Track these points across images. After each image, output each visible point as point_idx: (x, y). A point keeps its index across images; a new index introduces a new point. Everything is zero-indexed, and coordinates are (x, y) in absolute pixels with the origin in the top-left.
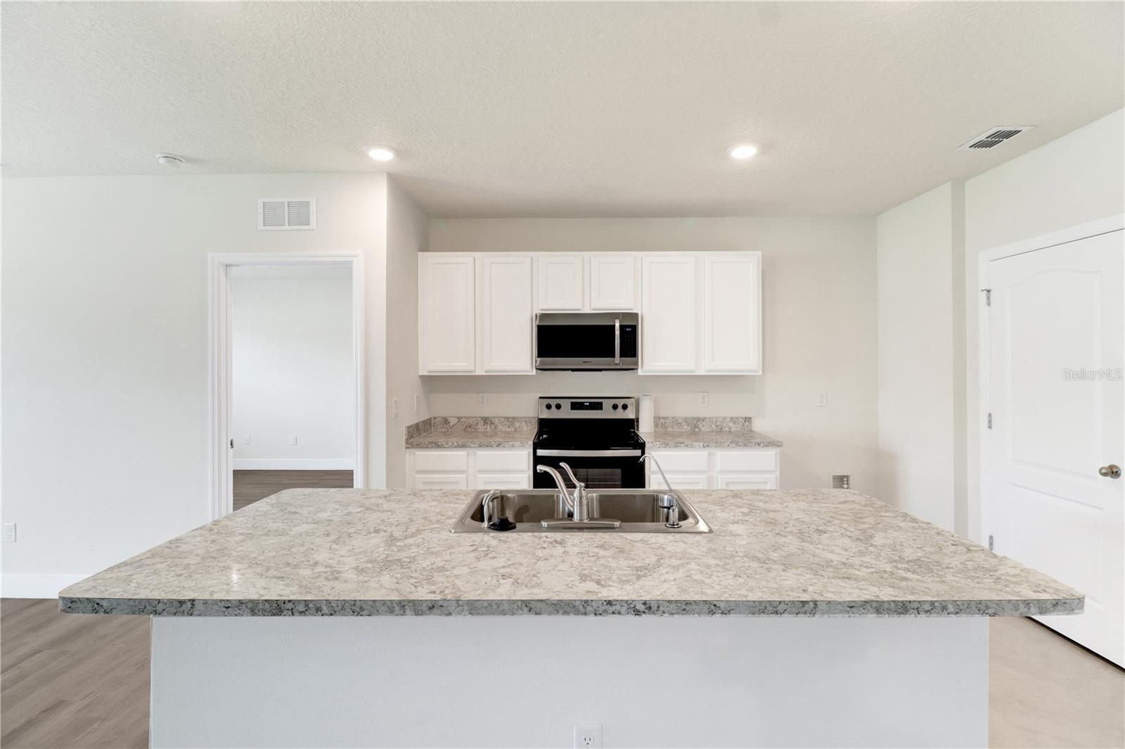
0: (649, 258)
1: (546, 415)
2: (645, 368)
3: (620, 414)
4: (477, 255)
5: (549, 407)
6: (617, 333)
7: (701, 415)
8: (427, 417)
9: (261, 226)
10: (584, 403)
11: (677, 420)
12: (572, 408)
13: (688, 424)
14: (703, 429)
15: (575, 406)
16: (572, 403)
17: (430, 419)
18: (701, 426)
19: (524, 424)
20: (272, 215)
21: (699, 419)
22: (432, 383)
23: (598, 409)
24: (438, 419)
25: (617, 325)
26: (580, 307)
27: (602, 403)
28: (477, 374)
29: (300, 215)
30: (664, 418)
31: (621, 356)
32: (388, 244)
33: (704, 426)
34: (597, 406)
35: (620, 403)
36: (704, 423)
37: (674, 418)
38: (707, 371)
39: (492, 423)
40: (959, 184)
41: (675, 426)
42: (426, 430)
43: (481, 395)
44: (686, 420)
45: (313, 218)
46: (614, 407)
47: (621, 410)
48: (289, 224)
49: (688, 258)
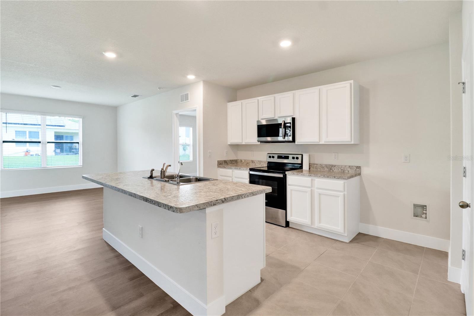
1: (269, 160)
2: (298, 140)
3: (295, 161)
4: (243, 101)
5: (270, 157)
7: (334, 164)
8: (234, 159)
9: (181, 102)
10: (282, 156)
11: (322, 166)
12: (278, 158)
13: (327, 168)
14: (334, 171)
15: (279, 157)
16: (278, 156)
17: (237, 160)
18: (333, 169)
21: (332, 166)
23: (287, 159)
24: (239, 160)
25: (283, 123)
26: (273, 117)
27: (289, 156)
28: (243, 144)
30: (316, 164)
33: (335, 169)
34: (287, 156)
35: (295, 156)
36: (335, 168)
37: (320, 164)
38: (326, 142)
39: (254, 162)
41: (321, 168)
43: (252, 152)
44: (326, 165)
45: (189, 98)
46: (293, 158)
47: (296, 158)
48: (185, 100)
49: (315, 90)
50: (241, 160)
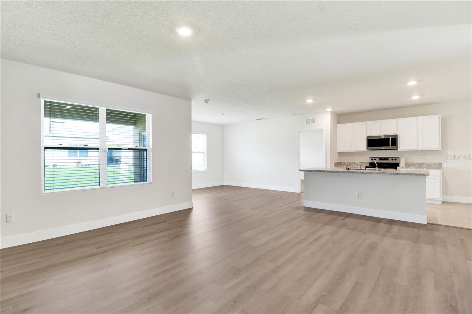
0: (401, 120)
1: (371, 161)
2: (400, 149)
3: (394, 162)
4: (352, 124)
5: (372, 160)
6: (390, 140)
7: (423, 162)
8: (340, 162)
9: (306, 124)
10: (383, 159)
12: (379, 160)
15: (380, 159)
16: (379, 159)
19: (365, 164)
20: (308, 121)
22: (341, 154)
24: (342, 162)
25: (390, 138)
26: (380, 134)
27: (388, 159)
28: (352, 151)
29: (313, 121)
31: (392, 146)
32: (331, 128)
34: (387, 159)
35: (394, 159)
36: (423, 164)
37: (413, 163)
38: (421, 149)
41: (413, 165)
42: (339, 165)
43: (353, 157)
44: (417, 163)
45: (315, 122)
46: (392, 160)
47: (394, 160)
48: (311, 123)
49: (414, 119)
50: (344, 162)
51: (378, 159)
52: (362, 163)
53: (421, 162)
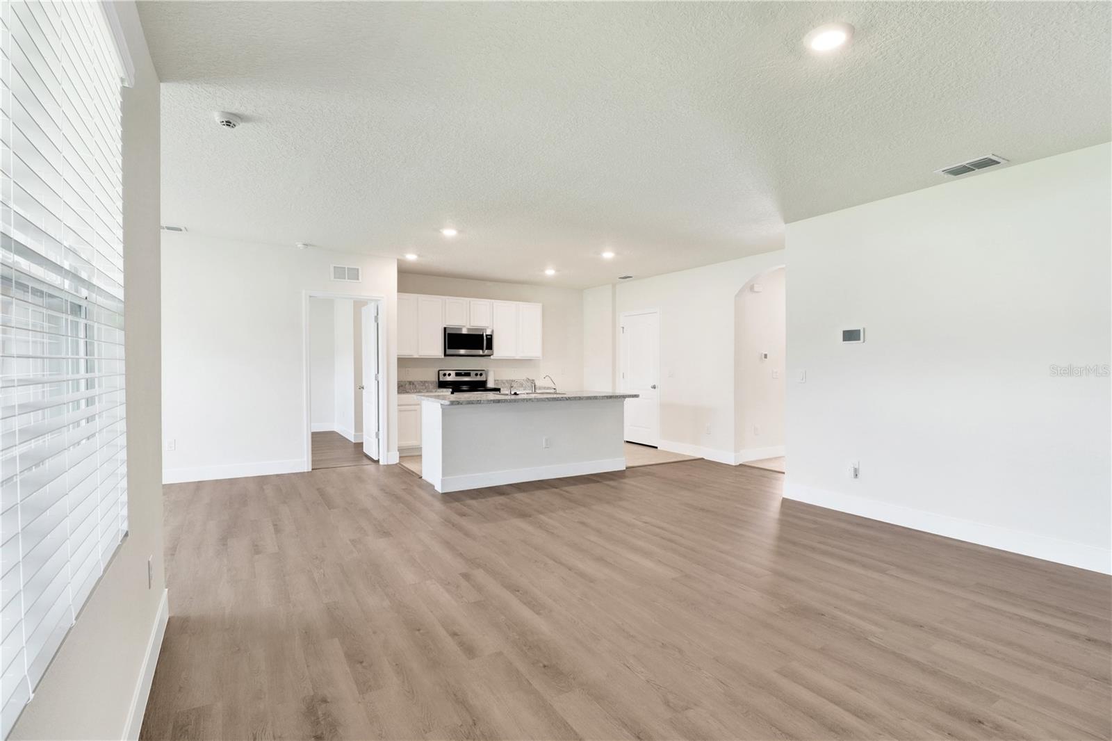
0: (497, 303)
1: (442, 378)
2: (497, 355)
3: (478, 378)
5: (445, 375)
6: (485, 338)
9: (332, 278)
10: (462, 373)
12: (456, 375)
16: (457, 373)
20: (340, 273)
23: (468, 376)
25: (485, 334)
26: (465, 325)
27: (470, 373)
29: (354, 274)
31: (484, 350)
34: (468, 374)
38: (520, 357)
39: (413, 384)
40: (614, 286)
45: (360, 278)
46: (476, 375)
47: (479, 376)
48: (348, 279)
49: (513, 304)
51: (453, 373)
52: (425, 382)
53: (511, 379)
